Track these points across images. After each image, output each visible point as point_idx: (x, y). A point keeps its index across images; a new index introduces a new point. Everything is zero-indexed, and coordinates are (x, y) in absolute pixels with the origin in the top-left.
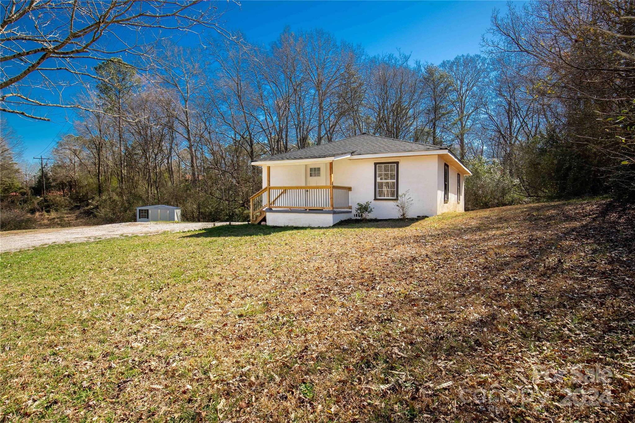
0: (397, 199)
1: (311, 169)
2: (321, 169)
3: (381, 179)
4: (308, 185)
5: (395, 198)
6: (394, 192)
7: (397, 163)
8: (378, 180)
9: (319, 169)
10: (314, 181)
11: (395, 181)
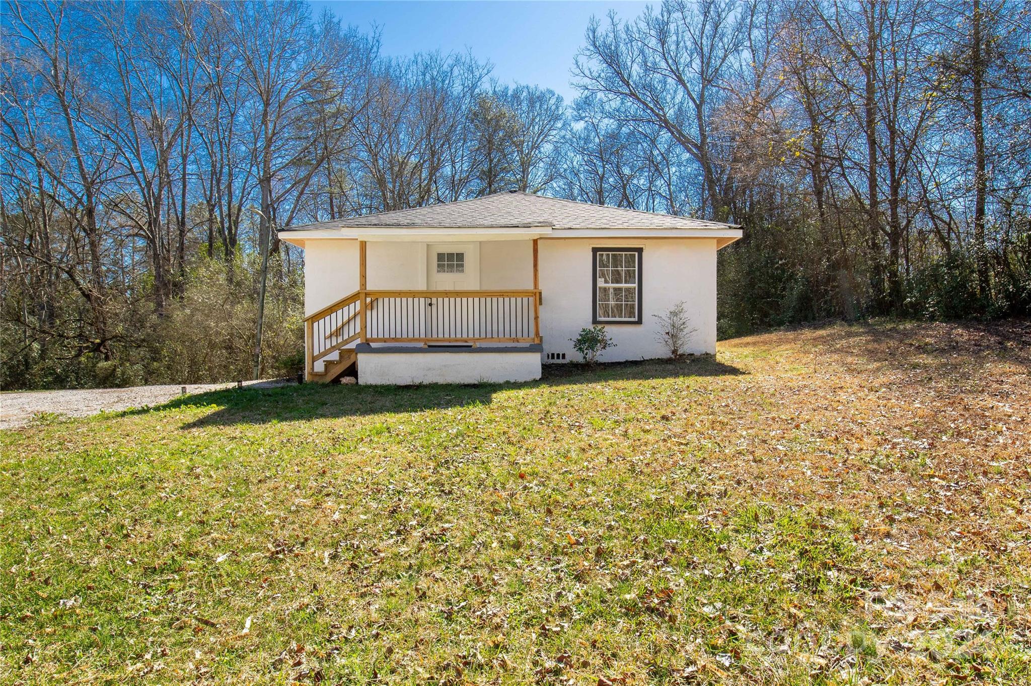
0: (639, 322)
1: (441, 257)
2: (466, 258)
3: (606, 282)
4: (433, 288)
5: (636, 319)
6: (633, 307)
7: (640, 251)
8: (601, 283)
9: (460, 257)
10: (447, 281)
11: (636, 285)
